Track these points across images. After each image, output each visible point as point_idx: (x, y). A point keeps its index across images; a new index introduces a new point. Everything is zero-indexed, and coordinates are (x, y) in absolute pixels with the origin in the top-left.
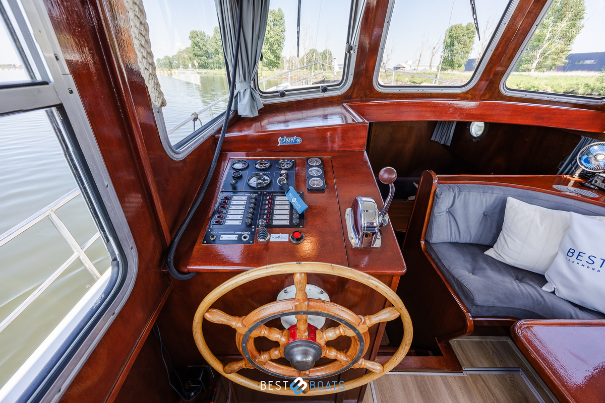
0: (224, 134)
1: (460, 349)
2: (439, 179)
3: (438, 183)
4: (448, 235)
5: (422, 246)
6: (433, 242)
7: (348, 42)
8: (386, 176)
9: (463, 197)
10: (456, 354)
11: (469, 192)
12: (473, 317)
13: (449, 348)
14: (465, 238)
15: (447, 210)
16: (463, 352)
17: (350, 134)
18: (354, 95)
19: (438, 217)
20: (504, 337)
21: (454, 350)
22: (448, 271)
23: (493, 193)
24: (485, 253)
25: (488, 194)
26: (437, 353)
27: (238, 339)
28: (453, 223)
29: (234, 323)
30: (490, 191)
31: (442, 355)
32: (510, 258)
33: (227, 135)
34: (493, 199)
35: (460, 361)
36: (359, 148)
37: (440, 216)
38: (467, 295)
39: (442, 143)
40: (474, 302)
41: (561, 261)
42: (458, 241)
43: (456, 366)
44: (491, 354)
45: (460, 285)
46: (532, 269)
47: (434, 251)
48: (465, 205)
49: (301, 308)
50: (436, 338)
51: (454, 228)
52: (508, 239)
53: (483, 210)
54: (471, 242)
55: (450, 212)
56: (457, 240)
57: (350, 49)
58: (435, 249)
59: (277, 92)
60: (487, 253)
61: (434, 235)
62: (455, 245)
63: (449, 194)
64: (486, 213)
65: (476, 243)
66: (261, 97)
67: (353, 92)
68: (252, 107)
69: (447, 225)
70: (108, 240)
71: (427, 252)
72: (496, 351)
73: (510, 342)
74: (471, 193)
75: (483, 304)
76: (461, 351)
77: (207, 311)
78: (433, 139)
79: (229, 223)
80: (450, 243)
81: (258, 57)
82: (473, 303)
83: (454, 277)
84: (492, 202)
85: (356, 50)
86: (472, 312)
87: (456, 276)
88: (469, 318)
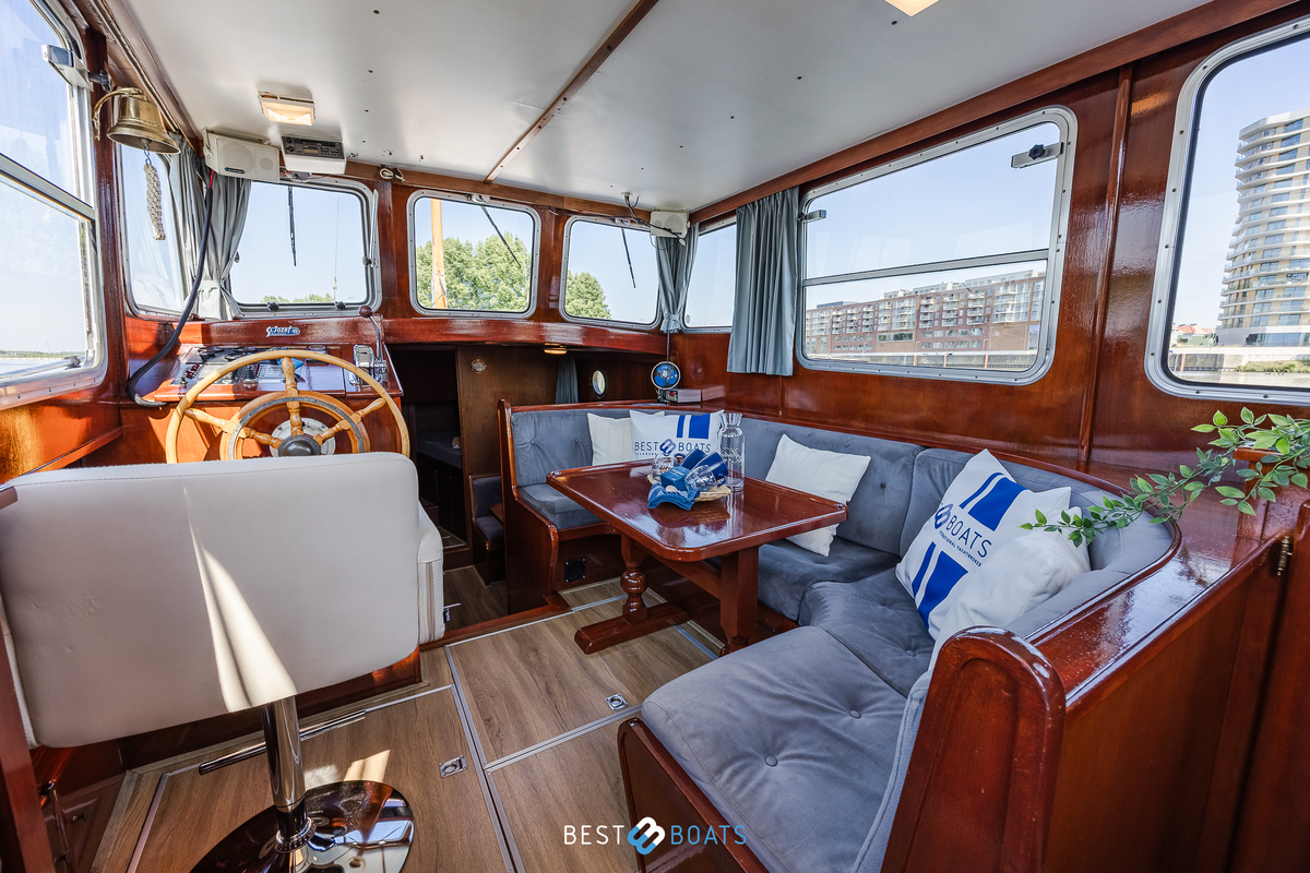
2: (513, 408)
3: (513, 412)
4: (540, 474)
6: (525, 484)
9: (545, 424)
11: (550, 416)
12: (556, 529)
13: (558, 598)
15: (533, 442)
19: (522, 450)
21: (565, 599)
25: (571, 418)
27: (225, 440)
28: (543, 458)
34: (577, 421)
35: (567, 602)
37: (524, 448)
38: (550, 507)
40: (555, 511)
43: (563, 607)
45: (544, 503)
47: (526, 493)
48: (550, 433)
49: (291, 394)
51: (545, 463)
53: (572, 436)
55: (536, 444)
57: (368, 262)
58: (527, 490)
59: (265, 305)
61: (523, 474)
63: (528, 421)
64: (577, 441)
66: (243, 309)
67: (386, 313)
68: (223, 310)
69: (537, 460)
71: (520, 499)
74: (553, 419)
75: (564, 510)
76: (574, 598)
77: (188, 409)
81: (233, 257)
82: (553, 513)
83: (540, 502)
84: (577, 425)
85: (378, 264)
86: (557, 524)
88: (553, 530)
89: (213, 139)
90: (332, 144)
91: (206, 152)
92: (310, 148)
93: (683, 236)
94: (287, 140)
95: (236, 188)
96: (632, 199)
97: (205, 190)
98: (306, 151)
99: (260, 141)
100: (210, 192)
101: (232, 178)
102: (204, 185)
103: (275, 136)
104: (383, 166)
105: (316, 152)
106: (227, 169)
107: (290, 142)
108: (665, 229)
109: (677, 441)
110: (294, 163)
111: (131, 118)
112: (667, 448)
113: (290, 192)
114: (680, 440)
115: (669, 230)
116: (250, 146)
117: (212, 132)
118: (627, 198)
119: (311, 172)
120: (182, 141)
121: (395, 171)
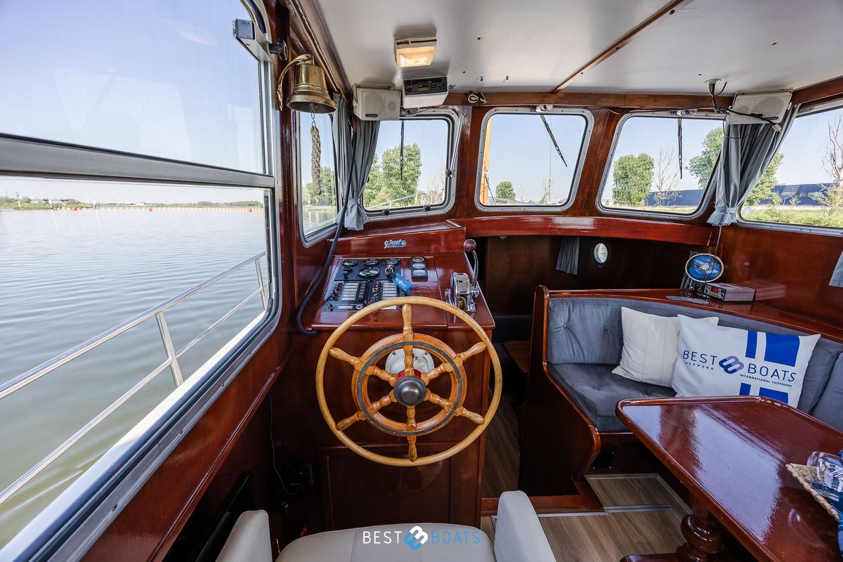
0: (337, 239)
1: (601, 488)
2: (550, 293)
3: (550, 297)
4: (570, 354)
5: (545, 369)
6: (556, 363)
7: (447, 168)
8: (468, 245)
9: (578, 310)
10: (596, 493)
11: (583, 305)
12: (599, 432)
13: (587, 485)
14: (589, 358)
15: (565, 326)
16: (605, 491)
17: (450, 238)
18: (458, 214)
19: (556, 333)
20: (652, 474)
21: (593, 488)
22: (571, 388)
23: (607, 305)
24: (613, 372)
25: (603, 307)
26: (573, 492)
27: (355, 376)
28: (573, 340)
29: (353, 360)
30: (605, 303)
31: (578, 493)
32: (636, 371)
33: (339, 239)
34: (609, 311)
35: (601, 500)
36: (459, 250)
37: (558, 331)
38: (590, 406)
39: (568, 272)
40: (596, 412)
41: (680, 365)
42: (583, 362)
43: (596, 505)
44: (638, 491)
45: (583, 398)
46: (660, 383)
47: (557, 373)
48: (583, 319)
49: (408, 338)
50: (572, 477)
51: (575, 346)
52: (630, 351)
53: (602, 323)
54: (597, 362)
55: (568, 328)
56: (581, 360)
57: (449, 173)
58: (558, 369)
59: (381, 211)
60: (614, 372)
61: (555, 354)
62: (581, 365)
63: (563, 307)
64: (606, 328)
65: (602, 362)
66: (368, 215)
67: (456, 211)
68: (358, 221)
69: (567, 343)
70: (271, 281)
71: (550, 375)
72: (642, 488)
73: (659, 478)
74: (586, 306)
75: (606, 414)
76: (602, 490)
77: (331, 348)
78: (557, 268)
79: (344, 299)
80: (574, 363)
81: (366, 180)
82: (596, 415)
83: (577, 393)
84: (609, 314)
85: (455, 174)
86: (598, 425)
87: (579, 392)
88: (596, 432)
89: (360, 91)
90: (439, 80)
91: (355, 104)
92: (423, 87)
93: (780, 120)
94: (407, 83)
95: (371, 129)
96: (719, 87)
97: (352, 133)
98: (420, 90)
99: (389, 88)
100: (355, 134)
101: (369, 121)
102: (352, 130)
103: (398, 80)
104: (471, 92)
105: (426, 89)
106: (367, 115)
107: (409, 84)
108: (753, 115)
109: (747, 361)
110: (411, 102)
111: (303, 86)
112: (730, 365)
113: (403, 125)
114: (750, 360)
115: (760, 116)
116: (382, 93)
117: (359, 87)
118: (713, 85)
119: (419, 107)
120: (341, 98)
121: (479, 95)
